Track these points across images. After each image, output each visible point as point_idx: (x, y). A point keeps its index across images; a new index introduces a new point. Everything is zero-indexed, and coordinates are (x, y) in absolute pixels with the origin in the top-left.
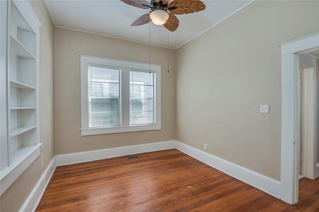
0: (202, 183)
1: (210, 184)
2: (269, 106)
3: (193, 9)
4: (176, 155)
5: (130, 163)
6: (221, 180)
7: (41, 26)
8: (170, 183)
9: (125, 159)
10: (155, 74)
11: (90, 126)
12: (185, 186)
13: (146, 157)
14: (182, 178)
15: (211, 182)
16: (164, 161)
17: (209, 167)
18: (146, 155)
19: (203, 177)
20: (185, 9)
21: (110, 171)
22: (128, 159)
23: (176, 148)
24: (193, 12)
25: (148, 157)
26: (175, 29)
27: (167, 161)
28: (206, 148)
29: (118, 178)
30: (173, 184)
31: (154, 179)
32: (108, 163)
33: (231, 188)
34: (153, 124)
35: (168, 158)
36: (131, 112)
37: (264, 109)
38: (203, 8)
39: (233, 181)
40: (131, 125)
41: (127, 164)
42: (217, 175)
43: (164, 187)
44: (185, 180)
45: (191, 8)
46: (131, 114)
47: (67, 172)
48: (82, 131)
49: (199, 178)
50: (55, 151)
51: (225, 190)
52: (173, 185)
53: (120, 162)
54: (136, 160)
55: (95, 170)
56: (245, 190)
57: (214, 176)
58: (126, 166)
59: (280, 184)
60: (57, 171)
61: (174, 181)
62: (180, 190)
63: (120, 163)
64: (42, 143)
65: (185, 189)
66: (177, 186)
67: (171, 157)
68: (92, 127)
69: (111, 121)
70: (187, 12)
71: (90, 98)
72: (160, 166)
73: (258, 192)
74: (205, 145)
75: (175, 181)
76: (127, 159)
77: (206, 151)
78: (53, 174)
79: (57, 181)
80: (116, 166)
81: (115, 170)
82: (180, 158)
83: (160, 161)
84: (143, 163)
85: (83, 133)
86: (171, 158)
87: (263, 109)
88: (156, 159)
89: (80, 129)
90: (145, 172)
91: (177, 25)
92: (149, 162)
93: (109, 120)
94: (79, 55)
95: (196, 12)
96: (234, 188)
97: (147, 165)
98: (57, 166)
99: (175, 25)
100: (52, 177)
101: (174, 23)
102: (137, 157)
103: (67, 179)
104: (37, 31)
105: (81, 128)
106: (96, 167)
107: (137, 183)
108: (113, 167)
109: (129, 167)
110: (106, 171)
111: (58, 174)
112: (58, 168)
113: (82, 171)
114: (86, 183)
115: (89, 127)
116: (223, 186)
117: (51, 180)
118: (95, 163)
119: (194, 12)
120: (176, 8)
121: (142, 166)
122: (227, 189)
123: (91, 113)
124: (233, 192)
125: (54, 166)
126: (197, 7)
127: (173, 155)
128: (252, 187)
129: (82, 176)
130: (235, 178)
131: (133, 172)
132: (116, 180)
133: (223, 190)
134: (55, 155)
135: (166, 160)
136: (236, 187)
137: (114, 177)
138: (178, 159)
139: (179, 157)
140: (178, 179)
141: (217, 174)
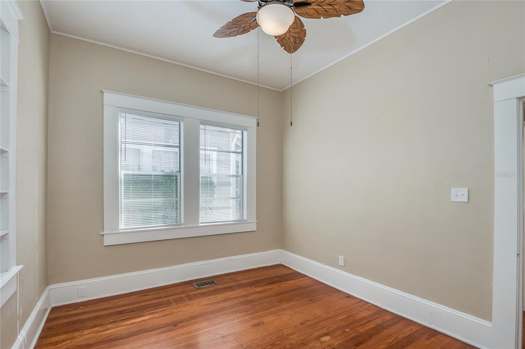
0: (347, 330)
1: (362, 330)
2: (469, 190)
3: (341, 9)
4: (285, 275)
5: (203, 295)
6: (379, 321)
7: (21, 19)
8: (289, 332)
9: (190, 288)
10: (245, 133)
11: (122, 226)
12: (318, 338)
13: (230, 283)
14: (308, 321)
15: (361, 325)
16: (266, 287)
17: (349, 296)
18: (230, 277)
19: (345, 316)
20: (324, 7)
21: (165, 313)
22: (197, 287)
23: (282, 263)
24: (339, 16)
25: (234, 281)
26: (295, 49)
27: (272, 288)
28: (341, 263)
29: (183, 327)
30: (293, 334)
31: (255, 325)
32: (157, 296)
33: (401, 337)
34: (241, 222)
35: (273, 283)
36: (201, 199)
37: (460, 194)
38: (359, 8)
39: (400, 322)
40: (201, 223)
41: (196, 296)
42: (368, 312)
43: (278, 342)
44: (314, 324)
45: (336, 7)
46: (202, 204)
47: (75, 319)
48: (105, 235)
49: (339, 318)
50: (48, 276)
51: (393, 342)
52: (295, 336)
53: (182, 293)
54: (212, 289)
55: (133, 311)
56: (427, 339)
57: (364, 314)
58: (196, 301)
59: (490, 326)
60: (53, 316)
61: (293, 328)
62: (310, 345)
63: (183, 295)
64: (22, 266)
65: (318, 344)
66: (303, 338)
67: (277, 279)
68: (126, 228)
69: (164, 217)
70: (327, 15)
71: (122, 173)
72: (261, 298)
73: (448, 340)
74: (341, 258)
75: (295, 327)
76: (195, 288)
77: (342, 268)
78: (45, 324)
79: (54, 339)
80: (176, 301)
81: (175, 311)
82: (294, 281)
83: (258, 290)
84: (228, 294)
85: (108, 241)
86: (278, 282)
87: (457, 196)
88: (250, 284)
89: (102, 234)
90: (236, 312)
91: (302, 41)
92: (239, 291)
93: (161, 214)
94: (101, 91)
95: (345, 15)
96: (406, 335)
97: (235, 298)
98: (54, 306)
99: (298, 40)
100: (43, 331)
101: (296, 35)
102: (213, 282)
103: (76, 334)
104: (13, 28)
105: (103, 230)
106: (136, 306)
107: (223, 337)
108: (168, 303)
109: (202, 304)
110: (157, 312)
111: (55, 323)
112: (54, 310)
113: (106, 314)
114: (117, 342)
115: (120, 228)
116: (386, 332)
117: (40, 338)
118: (132, 297)
119: (342, 15)
120: (309, 4)
121: (227, 300)
122: (394, 338)
123: (123, 201)
124: (408, 345)
125: (46, 307)
126: (348, 5)
127: (280, 277)
128: (435, 333)
129: (109, 326)
130: (401, 316)
131: (212, 312)
132: (181, 331)
133: (389, 341)
134: (48, 285)
135: (270, 287)
136: (409, 333)
137: (175, 325)
138: (291, 284)
139: (291, 280)
140: (301, 324)
141: (368, 309)
